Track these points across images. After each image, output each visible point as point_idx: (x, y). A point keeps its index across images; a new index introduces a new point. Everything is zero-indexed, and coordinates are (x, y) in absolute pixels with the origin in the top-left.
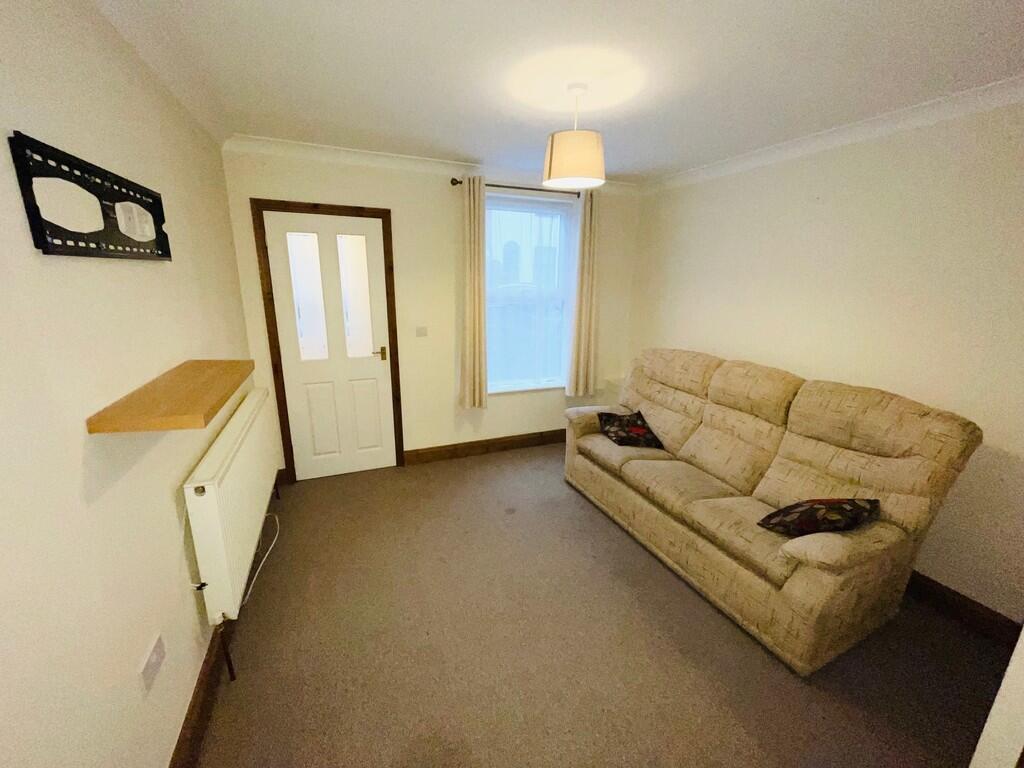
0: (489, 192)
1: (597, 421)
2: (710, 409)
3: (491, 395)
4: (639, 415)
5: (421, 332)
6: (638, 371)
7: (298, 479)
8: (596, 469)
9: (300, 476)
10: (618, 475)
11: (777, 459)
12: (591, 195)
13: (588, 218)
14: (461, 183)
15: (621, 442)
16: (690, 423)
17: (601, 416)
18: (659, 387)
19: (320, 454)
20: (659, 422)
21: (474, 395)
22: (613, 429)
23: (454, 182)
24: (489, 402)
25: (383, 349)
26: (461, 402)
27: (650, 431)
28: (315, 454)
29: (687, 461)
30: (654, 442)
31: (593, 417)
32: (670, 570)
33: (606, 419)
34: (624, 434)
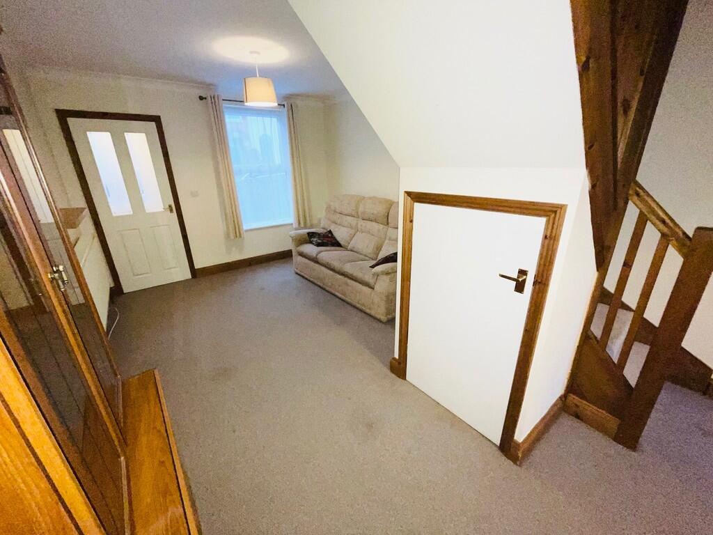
0: (225, 105)
1: (307, 235)
2: (361, 222)
3: (247, 231)
4: (330, 232)
5: (194, 194)
6: (329, 208)
7: (125, 292)
8: (307, 261)
9: (126, 290)
10: (315, 261)
11: (387, 241)
12: (291, 106)
13: (291, 119)
14: (206, 98)
15: (318, 245)
16: (352, 232)
17: (308, 233)
18: (338, 215)
19: (137, 275)
20: (340, 234)
21: (235, 231)
22: (315, 239)
23: (201, 98)
24: (245, 235)
25: (170, 206)
26: (228, 236)
27: (335, 238)
28: (134, 275)
29: (351, 251)
30: (337, 244)
31: (304, 235)
32: (340, 299)
33: (311, 235)
34: (320, 241)
